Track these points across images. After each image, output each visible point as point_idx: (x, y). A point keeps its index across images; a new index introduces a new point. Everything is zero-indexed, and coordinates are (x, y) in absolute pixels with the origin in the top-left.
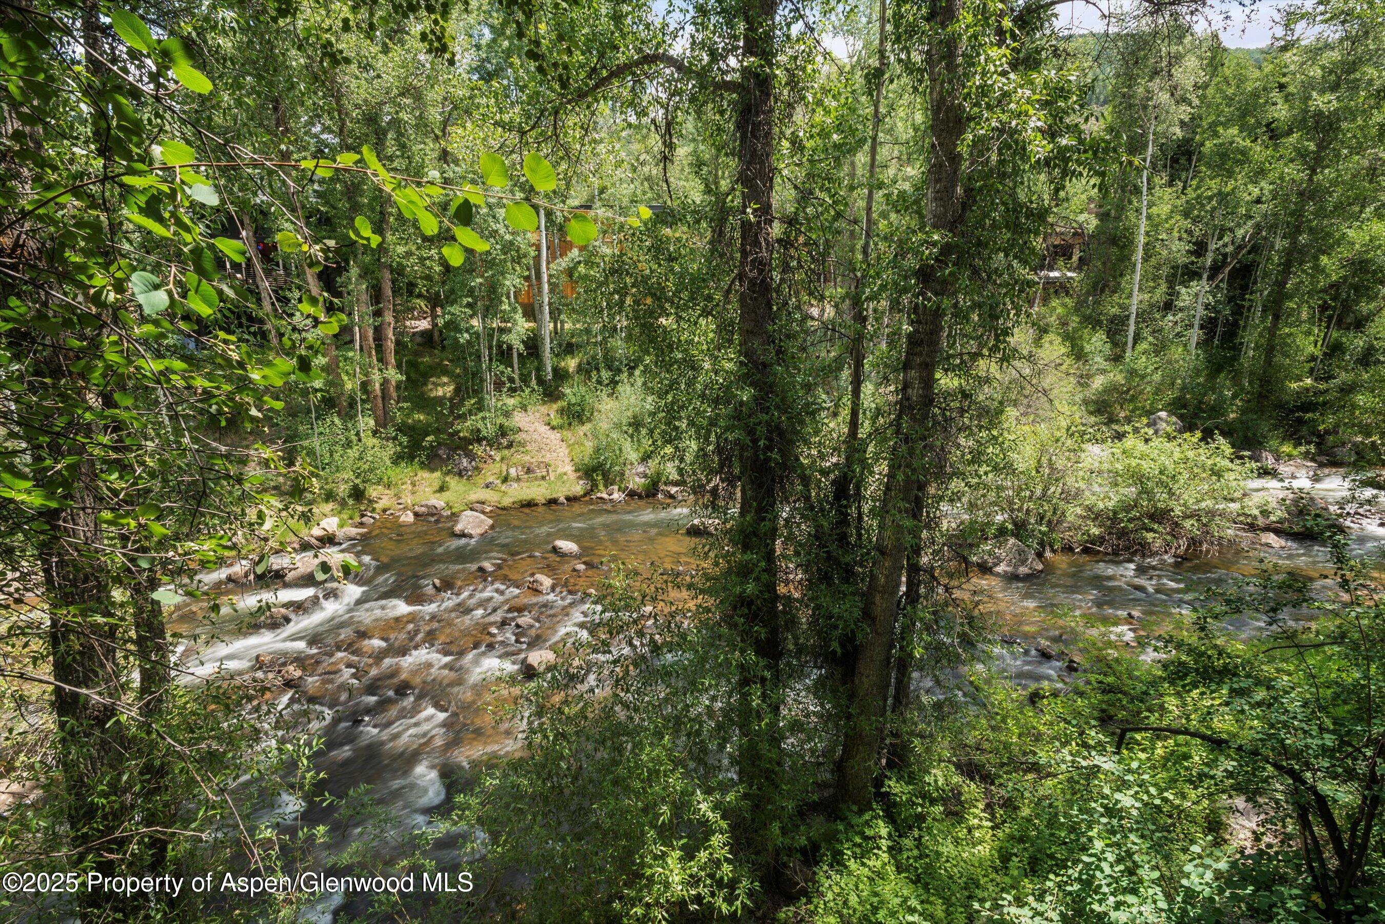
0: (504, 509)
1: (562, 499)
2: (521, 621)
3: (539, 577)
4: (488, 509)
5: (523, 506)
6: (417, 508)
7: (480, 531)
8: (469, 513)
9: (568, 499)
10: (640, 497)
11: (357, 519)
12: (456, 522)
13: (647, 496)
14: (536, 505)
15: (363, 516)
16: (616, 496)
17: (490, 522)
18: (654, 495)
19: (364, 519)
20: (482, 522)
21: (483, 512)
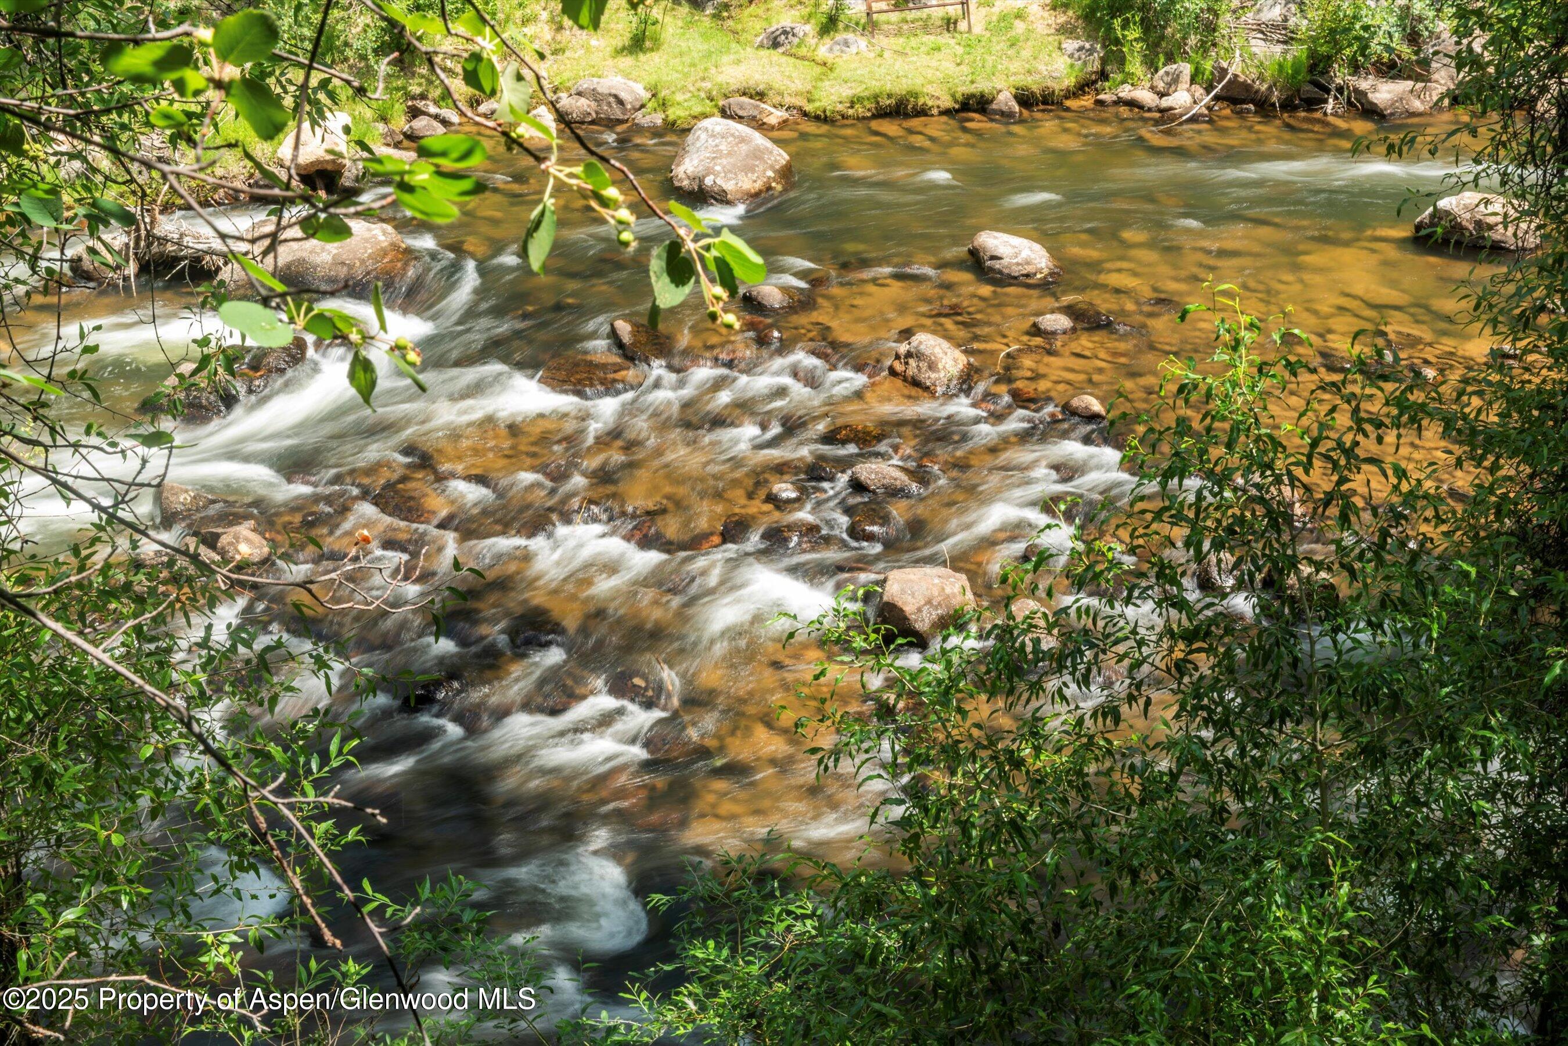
0: (821, 118)
1: (1005, 100)
2: (870, 471)
3: (926, 341)
4: (775, 117)
5: (882, 113)
6: (565, 102)
7: (749, 183)
8: (717, 124)
9: (1025, 99)
10: (1264, 107)
11: (400, 123)
12: (679, 151)
13: (1288, 106)
14: (922, 112)
15: (415, 113)
16: (1181, 99)
17: (781, 157)
18: (1313, 103)
19: (420, 124)
20: (757, 154)
21: (761, 126)
